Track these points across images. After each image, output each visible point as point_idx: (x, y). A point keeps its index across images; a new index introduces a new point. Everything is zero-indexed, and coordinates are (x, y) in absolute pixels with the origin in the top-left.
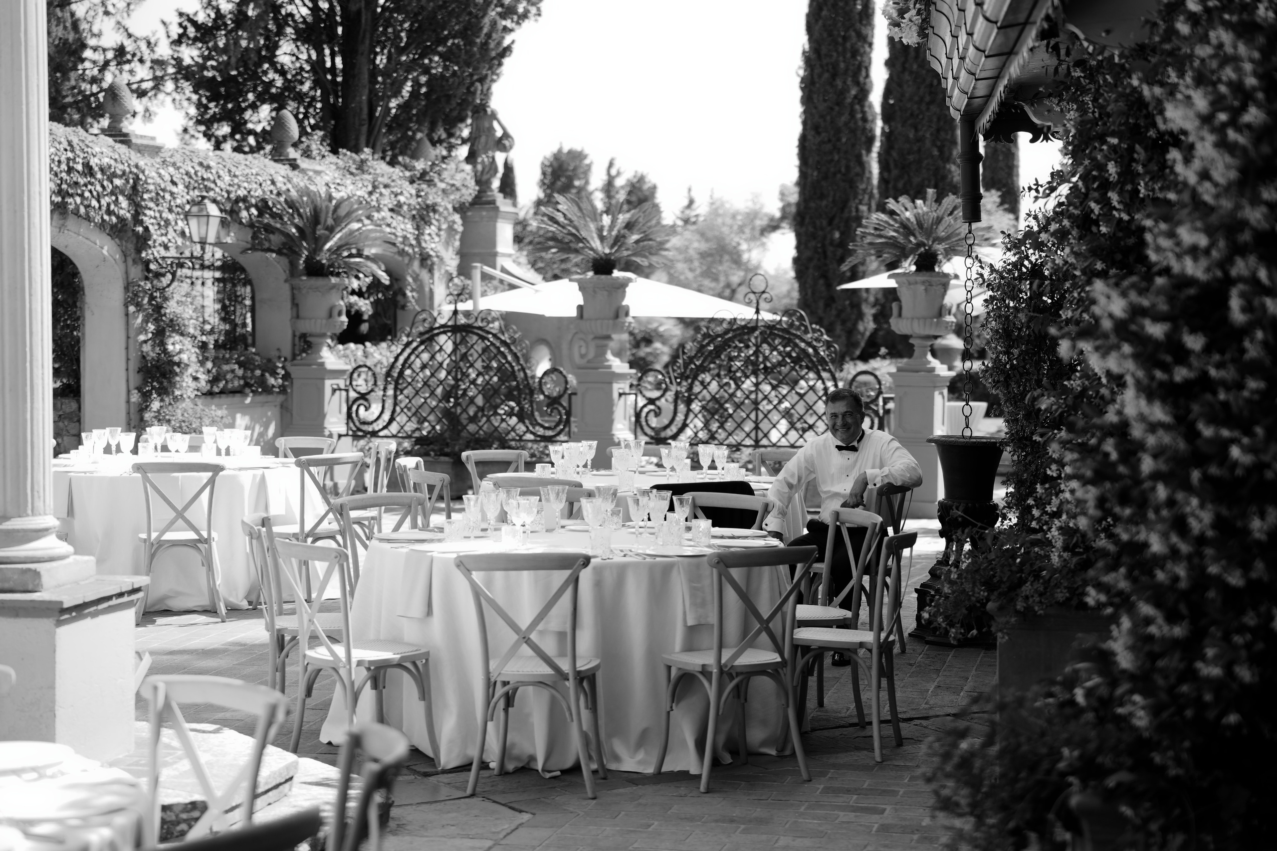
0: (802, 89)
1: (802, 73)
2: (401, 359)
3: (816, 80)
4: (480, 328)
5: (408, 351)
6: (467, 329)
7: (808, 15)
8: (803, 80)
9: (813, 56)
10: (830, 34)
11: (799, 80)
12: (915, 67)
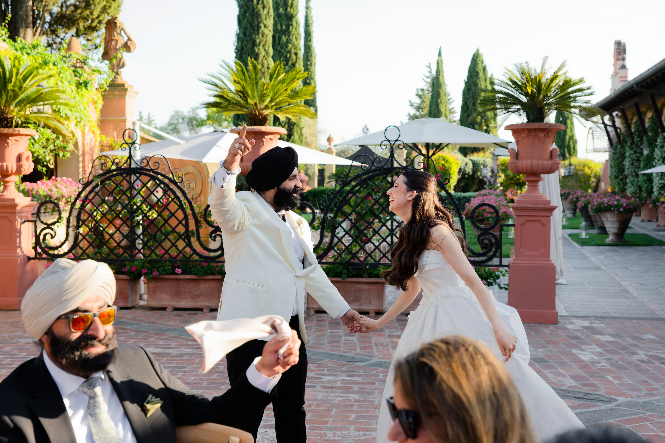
0: (236, 53)
1: (236, 44)
2: (83, 195)
3: (244, 47)
4: (152, 170)
5: (88, 189)
6: (140, 171)
7: (239, 16)
8: (237, 48)
9: (242, 35)
10: (251, 25)
11: (234, 47)
12: (279, 48)
